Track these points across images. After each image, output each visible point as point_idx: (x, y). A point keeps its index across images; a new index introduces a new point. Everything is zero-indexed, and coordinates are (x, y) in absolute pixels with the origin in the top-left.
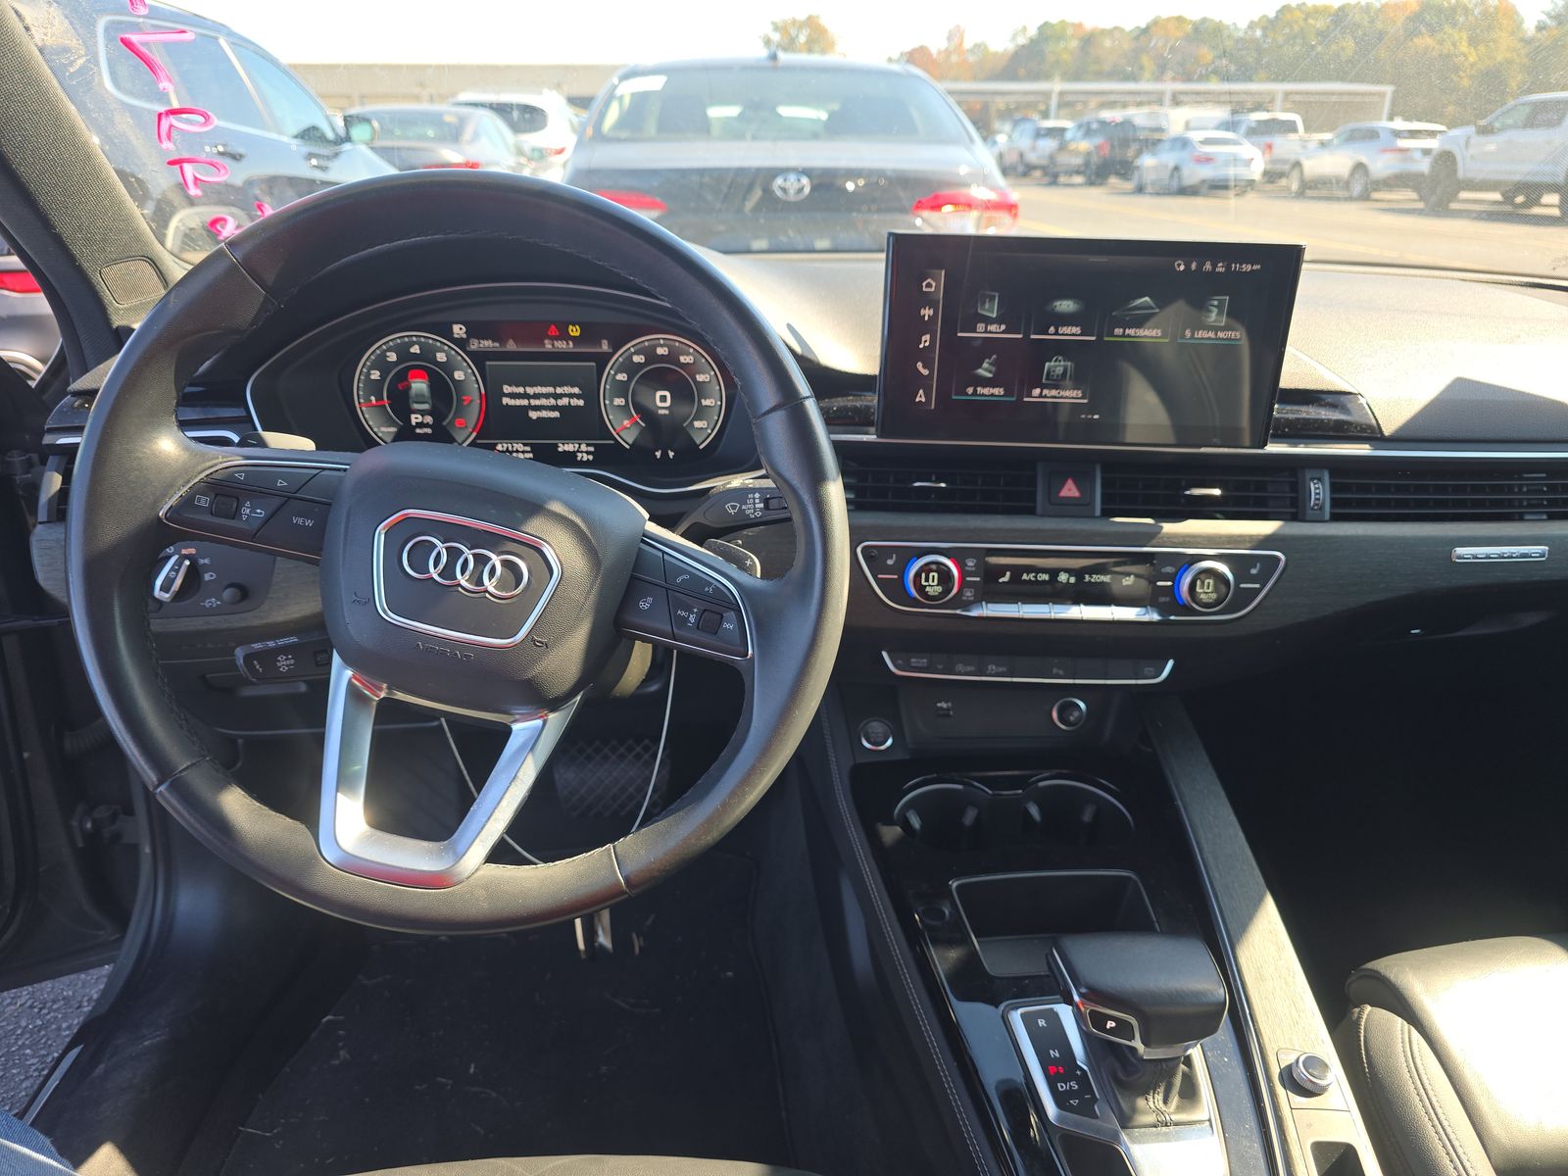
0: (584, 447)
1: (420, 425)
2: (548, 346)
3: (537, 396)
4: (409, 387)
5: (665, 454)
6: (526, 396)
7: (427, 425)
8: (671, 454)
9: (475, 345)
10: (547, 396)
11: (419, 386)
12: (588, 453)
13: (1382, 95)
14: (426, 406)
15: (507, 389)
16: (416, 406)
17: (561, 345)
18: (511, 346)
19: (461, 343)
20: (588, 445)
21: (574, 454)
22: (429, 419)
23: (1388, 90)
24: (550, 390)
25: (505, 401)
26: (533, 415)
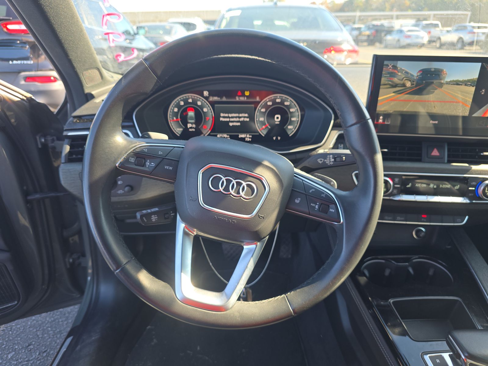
0: (248, 136)
1: (191, 128)
2: (237, 99)
3: (232, 117)
4: (187, 114)
5: (277, 138)
6: (228, 117)
7: (193, 128)
8: (279, 138)
9: (211, 99)
10: (236, 117)
11: (191, 114)
12: (249, 138)
13: (467, 15)
14: (193, 121)
15: (222, 115)
16: (190, 121)
17: (242, 99)
18: (224, 99)
19: (207, 98)
20: (250, 135)
21: (244, 138)
22: (194, 126)
23: (469, 13)
24: (237, 115)
25: (221, 119)
26: (231, 124)
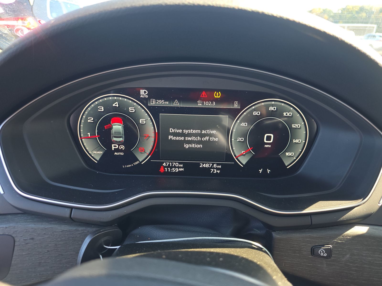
0: (215, 166)
1: (117, 150)
2: (200, 105)
3: (189, 135)
4: (111, 128)
5: (265, 171)
6: (182, 135)
7: (121, 151)
8: (269, 171)
9: (153, 103)
10: (196, 135)
11: (117, 127)
12: (217, 169)
14: (121, 139)
15: (172, 130)
16: (115, 139)
17: (208, 105)
18: (176, 104)
19: (145, 101)
20: (218, 165)
21: (209, 169)
22: (123, 147)
24: (199, 131)
25: (170, 137)
26: (187, 146)
